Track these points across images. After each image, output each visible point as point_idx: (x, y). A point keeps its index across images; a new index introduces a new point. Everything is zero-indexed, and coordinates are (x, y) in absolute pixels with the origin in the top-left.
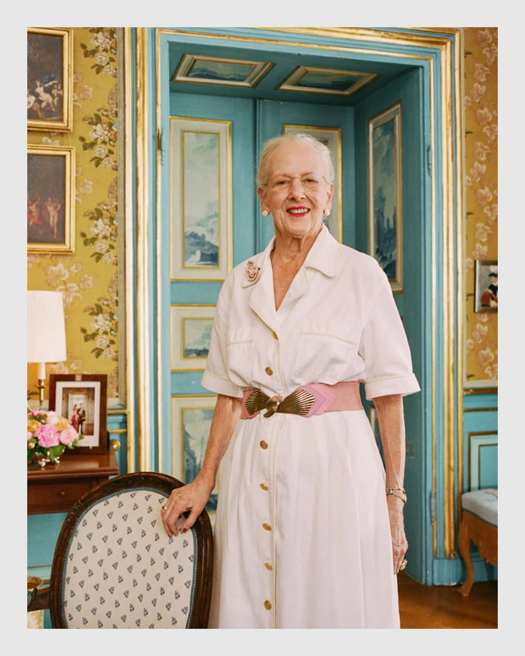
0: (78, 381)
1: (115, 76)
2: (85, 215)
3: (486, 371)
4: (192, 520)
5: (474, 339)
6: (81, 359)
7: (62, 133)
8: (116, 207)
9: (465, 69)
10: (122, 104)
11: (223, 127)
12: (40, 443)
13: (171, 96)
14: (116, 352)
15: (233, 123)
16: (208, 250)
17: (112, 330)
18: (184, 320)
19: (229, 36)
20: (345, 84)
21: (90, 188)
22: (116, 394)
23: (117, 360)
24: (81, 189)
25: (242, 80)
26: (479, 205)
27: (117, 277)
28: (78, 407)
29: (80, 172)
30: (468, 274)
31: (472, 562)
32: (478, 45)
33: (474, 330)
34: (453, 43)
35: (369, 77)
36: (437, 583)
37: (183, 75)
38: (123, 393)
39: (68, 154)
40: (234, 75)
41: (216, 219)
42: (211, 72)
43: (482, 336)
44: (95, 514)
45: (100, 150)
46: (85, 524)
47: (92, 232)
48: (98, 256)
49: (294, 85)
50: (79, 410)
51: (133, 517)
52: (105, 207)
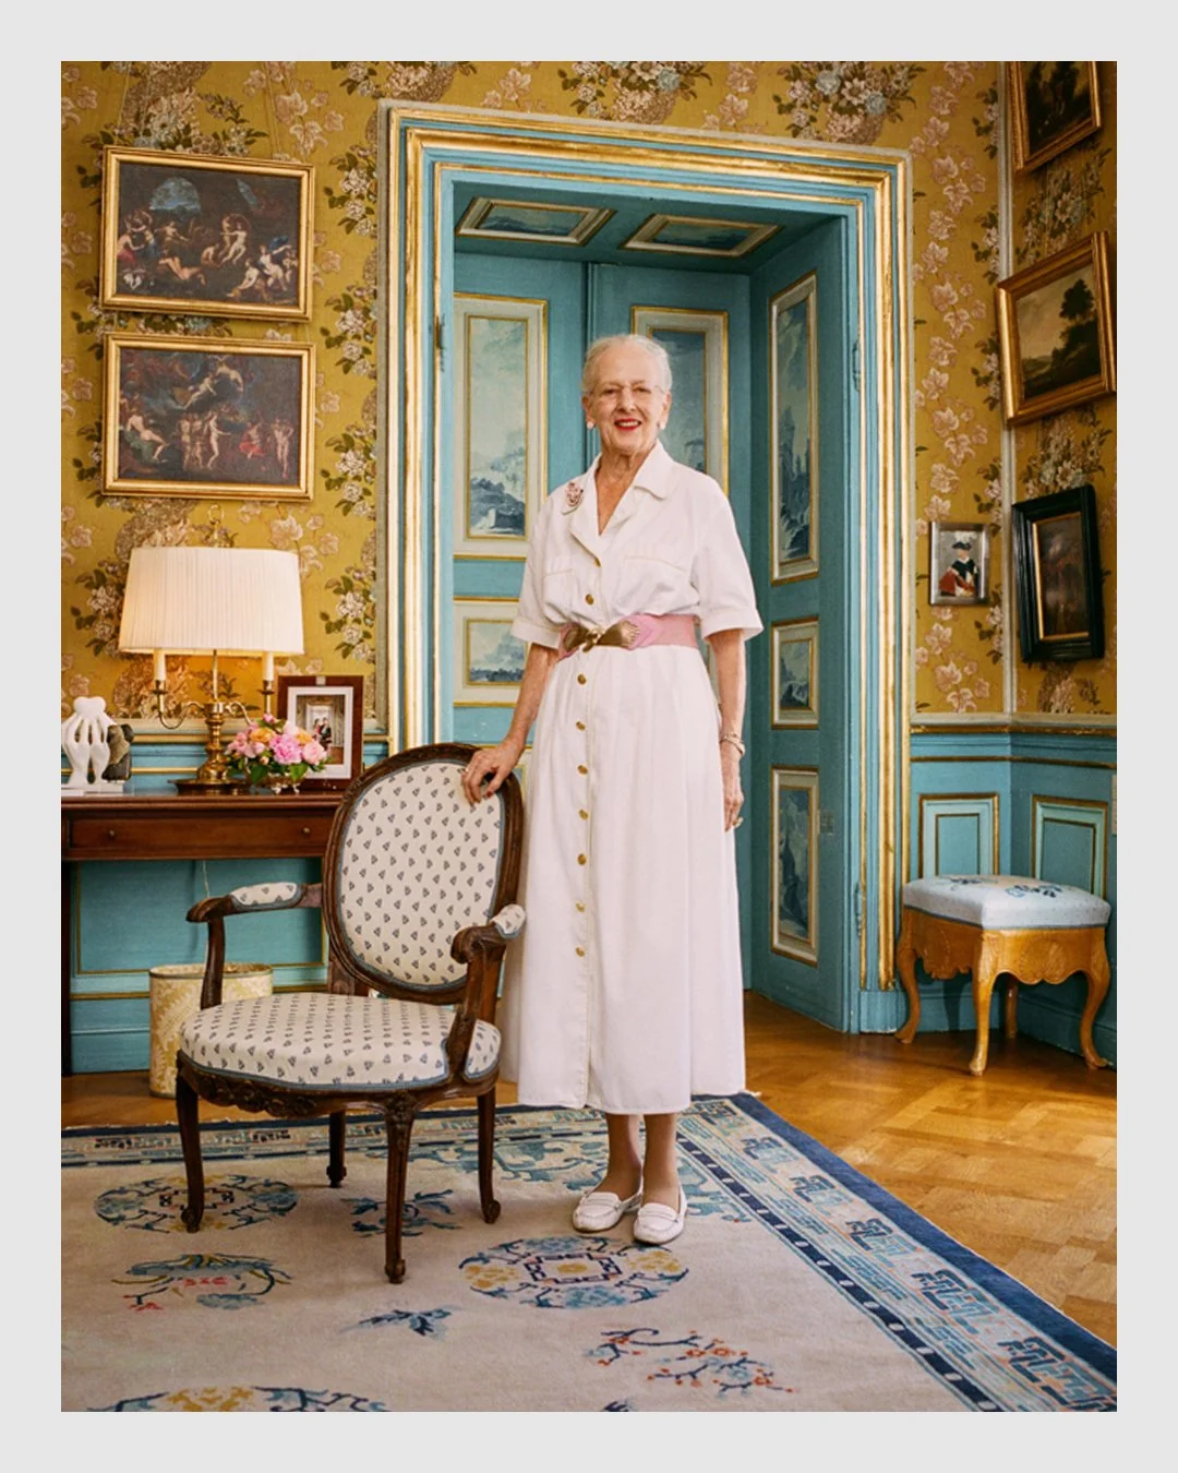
0: (320, 686)
1: (374, 237)
2: (328, 445)
3: (949, 698)
4: (497, 782)
5: (929, 648)
6: (322, 658)
7: (297, 323)
8: (375, 433)
9: (915, 221)
10: (384, 277)
11: (533, 310)
12: (275, 758)
13: (455, 258)
14: (373, 650)
15: (549, 302)
16: (509, 509)
17: (366, 617)
18: (468, 622)
19: (544, 173)
20: (731, 241)
21: (335, 404)
22: (372, 712)
23: (374, 662)
24: (322, 407)
25: (566, 235)
26: (937, 435)
27: (374, 538)
28: (321, 723)
29: (321, 382)
30: (918, 544)
31: (920, 999)
32: (935, 182)
33: (929, 632)
34: (893, 179)
35: (766, 231)
36: (864, 1029)
37: (471, 227)
38: (383, 713)
39: (305, 354)
40: (554, 226)
41: (521, 459)
42: (516, 222)
43: (942, 643)
44: (378, 791)
45: (351, 349)
46: (366, 803)
47: (338, 469)
48: (347, 506)
49: (647, 241)
50: (322, 727)
51: (426, 790)
52: (358, 433)
